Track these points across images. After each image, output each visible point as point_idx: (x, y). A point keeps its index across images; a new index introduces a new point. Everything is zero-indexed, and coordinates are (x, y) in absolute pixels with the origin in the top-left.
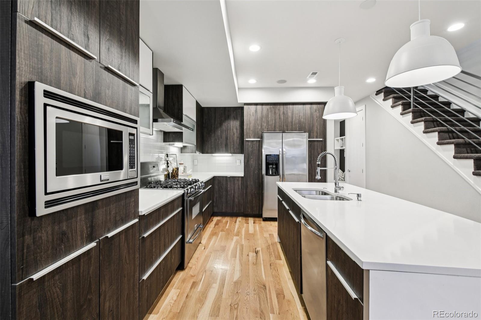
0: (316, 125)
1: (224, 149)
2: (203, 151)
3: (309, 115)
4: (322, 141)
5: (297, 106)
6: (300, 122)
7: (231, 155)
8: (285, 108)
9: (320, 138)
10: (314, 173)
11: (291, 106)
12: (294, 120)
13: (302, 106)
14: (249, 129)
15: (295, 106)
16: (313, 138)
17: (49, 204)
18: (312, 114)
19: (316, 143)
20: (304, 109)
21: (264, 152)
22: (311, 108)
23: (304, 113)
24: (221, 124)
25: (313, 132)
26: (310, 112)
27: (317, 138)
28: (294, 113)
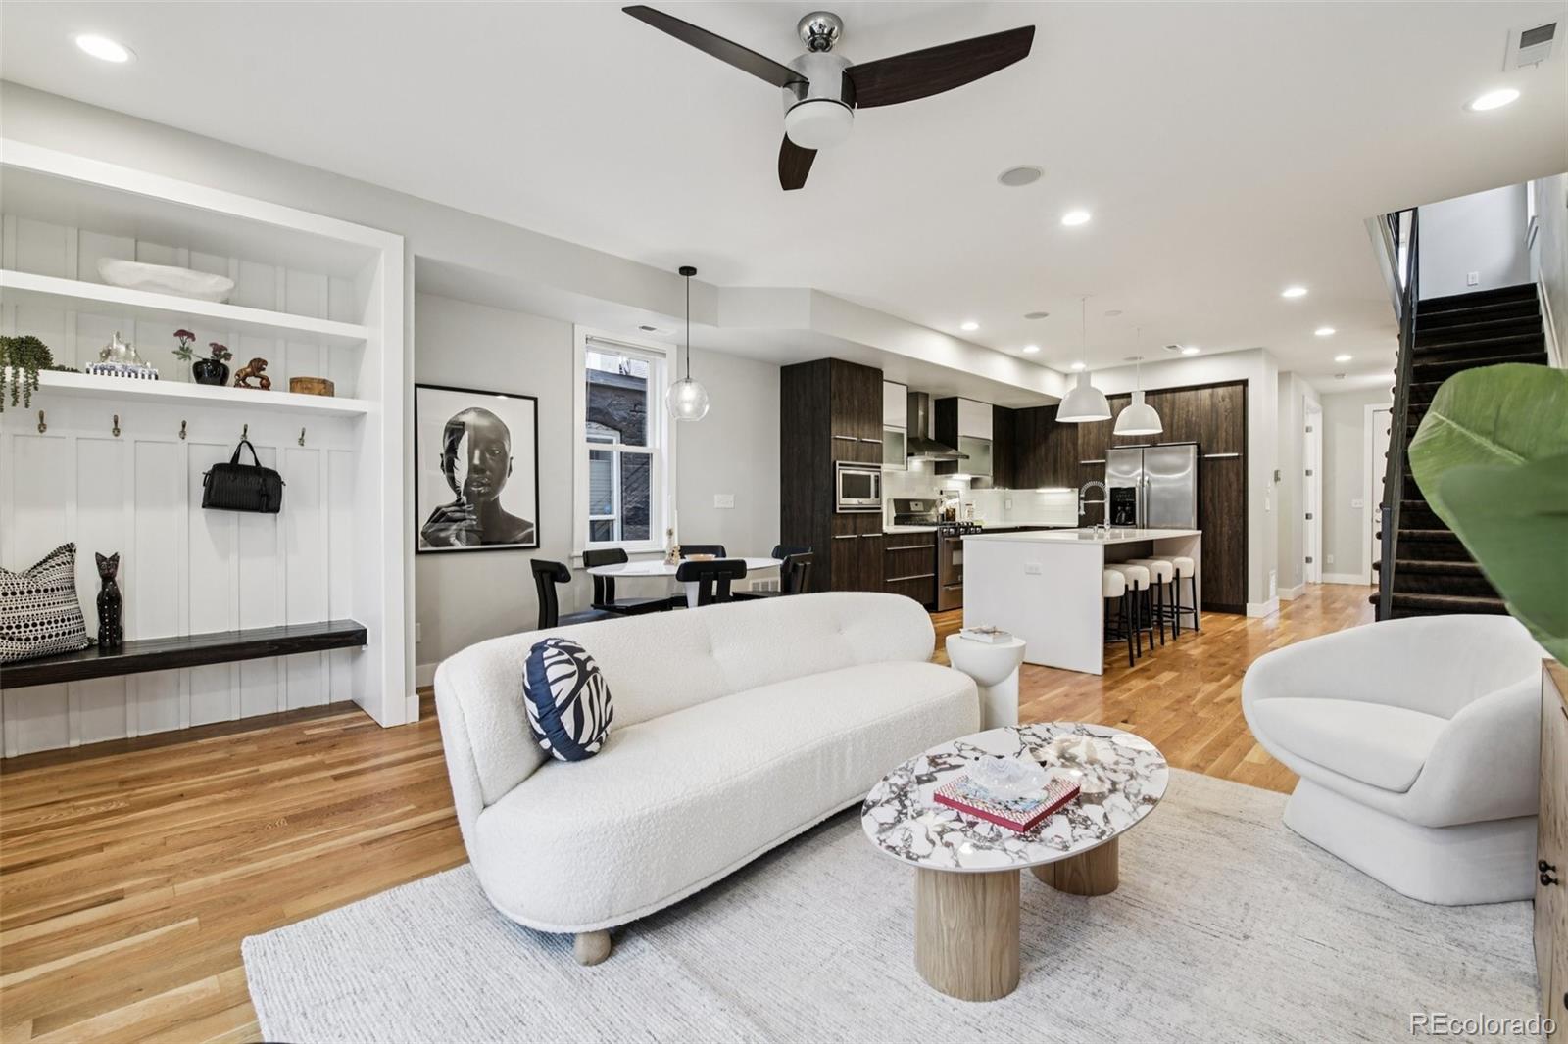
0: (1225, 426)
1: (1051, 479)
2: (1014, 484)
3: (1208, 408)
4: (1238, 457)
5: (1182, 394)
6: (1188, 422)
7: (1069, 490)
8: (1157, 400)
9: (1233, 452)
10: (1219, 522)
11: (1169, 395)
12: (1175, 421)
13: (1193, 392)
14: (1088, 444)
15: (1177, 394)
16: (1218, 453)
17: (840, 509)
18: (1214, 405)
19: (1224, 463)
20: (1196, 399)
21: (1110, 483)
22: (1212, 395)
23: (1197, 407)
24: (1046, 437)
25: (1218, 442)
26: (1210, 403)
27: (1226, 451)
28: (1177, 406)
